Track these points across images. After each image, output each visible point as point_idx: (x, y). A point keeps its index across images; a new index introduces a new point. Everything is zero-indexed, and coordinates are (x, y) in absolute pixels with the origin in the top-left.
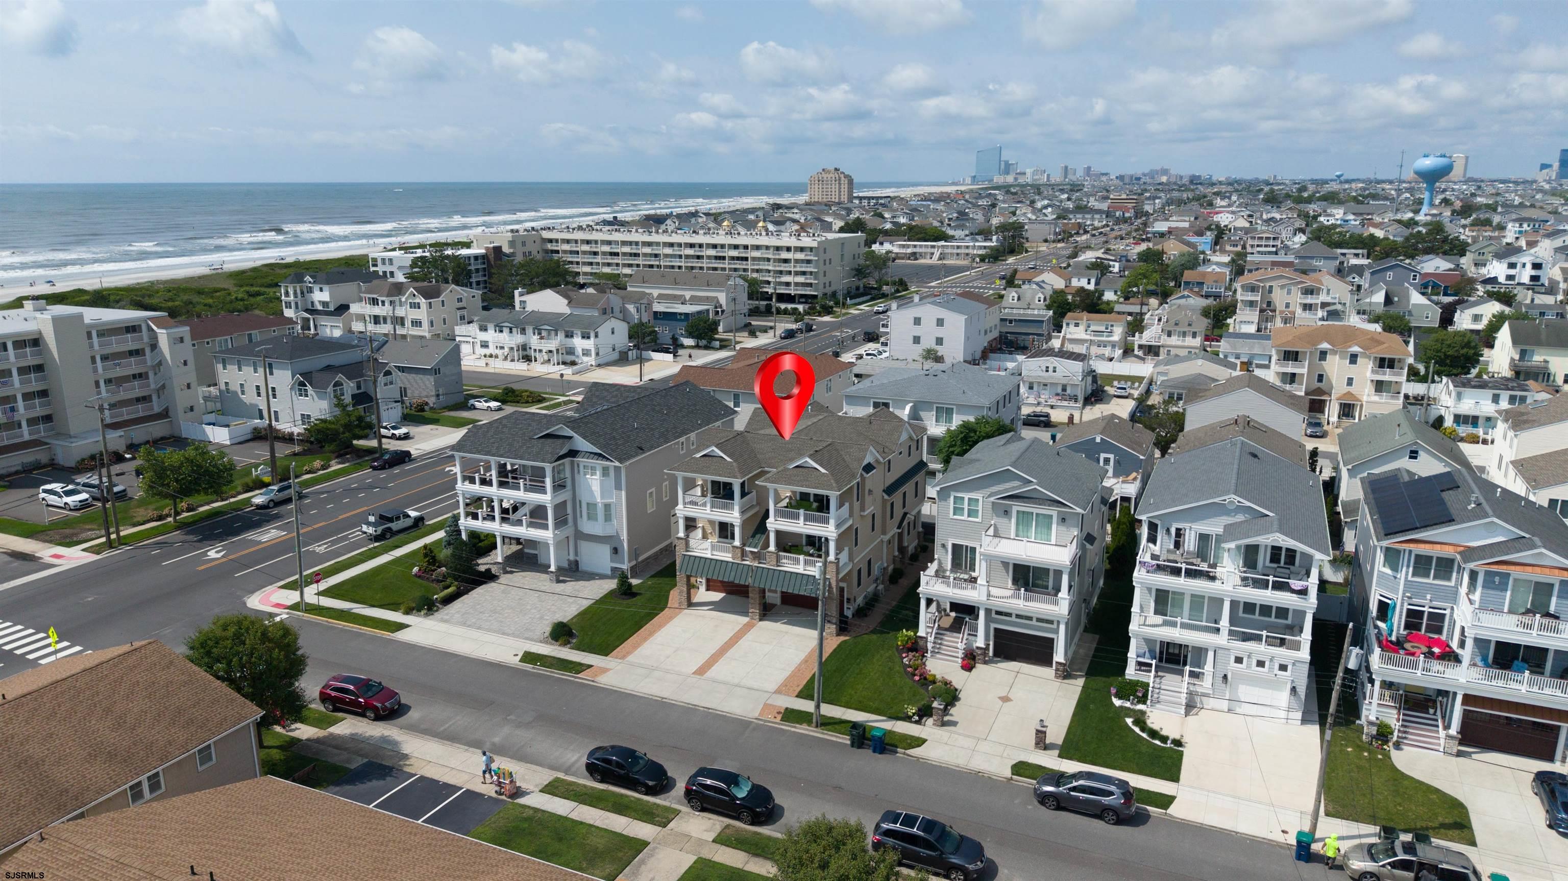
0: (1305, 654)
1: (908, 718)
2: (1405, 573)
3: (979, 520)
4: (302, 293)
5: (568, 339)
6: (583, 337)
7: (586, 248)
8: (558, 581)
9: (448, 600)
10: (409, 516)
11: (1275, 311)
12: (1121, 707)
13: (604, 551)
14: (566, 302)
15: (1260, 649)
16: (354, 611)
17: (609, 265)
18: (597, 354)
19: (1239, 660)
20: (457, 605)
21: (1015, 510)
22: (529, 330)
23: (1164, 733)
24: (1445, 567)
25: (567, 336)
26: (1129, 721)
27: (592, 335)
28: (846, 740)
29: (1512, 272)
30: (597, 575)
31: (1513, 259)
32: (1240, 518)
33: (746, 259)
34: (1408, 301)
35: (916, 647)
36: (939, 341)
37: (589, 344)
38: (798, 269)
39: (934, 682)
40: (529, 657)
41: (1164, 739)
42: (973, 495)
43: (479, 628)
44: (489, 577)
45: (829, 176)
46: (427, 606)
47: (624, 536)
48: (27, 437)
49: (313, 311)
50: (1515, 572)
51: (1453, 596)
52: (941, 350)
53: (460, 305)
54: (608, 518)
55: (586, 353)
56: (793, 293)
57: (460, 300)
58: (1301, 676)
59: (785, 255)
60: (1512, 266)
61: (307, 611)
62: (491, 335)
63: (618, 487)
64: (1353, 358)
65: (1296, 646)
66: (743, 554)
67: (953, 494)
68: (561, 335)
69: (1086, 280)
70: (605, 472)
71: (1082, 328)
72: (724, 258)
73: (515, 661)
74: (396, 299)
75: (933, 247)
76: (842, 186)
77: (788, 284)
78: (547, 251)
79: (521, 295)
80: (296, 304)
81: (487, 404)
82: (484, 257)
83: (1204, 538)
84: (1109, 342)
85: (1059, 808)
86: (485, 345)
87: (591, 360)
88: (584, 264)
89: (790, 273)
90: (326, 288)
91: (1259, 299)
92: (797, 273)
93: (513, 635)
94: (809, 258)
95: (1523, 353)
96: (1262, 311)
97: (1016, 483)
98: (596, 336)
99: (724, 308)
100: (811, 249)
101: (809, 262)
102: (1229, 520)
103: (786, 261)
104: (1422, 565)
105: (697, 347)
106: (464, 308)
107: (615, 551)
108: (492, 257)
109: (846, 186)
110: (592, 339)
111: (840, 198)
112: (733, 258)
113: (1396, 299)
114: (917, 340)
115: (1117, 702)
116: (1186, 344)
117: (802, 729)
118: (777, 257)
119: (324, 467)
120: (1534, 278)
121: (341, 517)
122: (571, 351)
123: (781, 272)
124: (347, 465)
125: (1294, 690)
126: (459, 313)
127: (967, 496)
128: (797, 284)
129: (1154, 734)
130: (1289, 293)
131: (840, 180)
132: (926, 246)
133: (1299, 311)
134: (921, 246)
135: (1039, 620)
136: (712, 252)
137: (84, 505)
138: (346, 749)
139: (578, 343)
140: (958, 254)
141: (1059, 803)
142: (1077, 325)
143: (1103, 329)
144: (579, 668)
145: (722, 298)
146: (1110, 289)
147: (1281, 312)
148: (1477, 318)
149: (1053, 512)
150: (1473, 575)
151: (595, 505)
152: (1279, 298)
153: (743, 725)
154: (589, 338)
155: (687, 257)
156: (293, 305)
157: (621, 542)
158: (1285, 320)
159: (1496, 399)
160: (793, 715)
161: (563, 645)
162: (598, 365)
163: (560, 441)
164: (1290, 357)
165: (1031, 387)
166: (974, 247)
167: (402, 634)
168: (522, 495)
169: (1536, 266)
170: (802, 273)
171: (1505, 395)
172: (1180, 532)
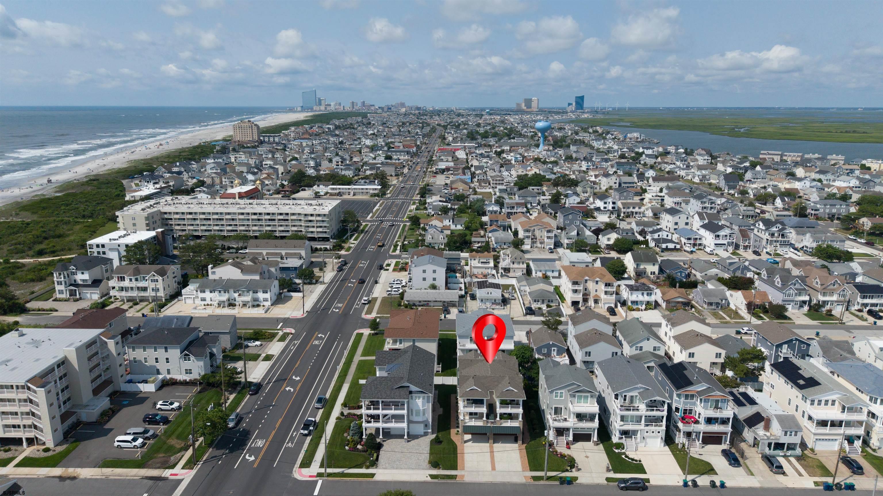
0: (664, 428)
1: (567, 471)
2: (683, 399)
3: (563, 398)
4: (68, 276)
5: (255, 294)
6: (263, 293)
8: (408, 441)
9: (376, 460)
10: (313, 421)
11: (536, 239)
13: (422, 426)
14: (239, 271)
15: (653, 428)
16: (345, 472)
18: (271, 300)
19: (647, 432)
20: (381, 460)
22: (232, 291)
23: (636, 458)
24: (692, 396)
25: (254, 292)
26: (623, 456)
27: (269, 291)
28: (558, 483)
29: (605, 205)
30: (418, 435)
31: (606, 201)
32: (642, 390)
33: (287, 220)
36: (434, 279)
37: (268, 296)
38: (318, 225)
39: (565, 456)
40: (432, 476)
41: (636, 461)
42: (561, 391)
43: (401, 469)
44: (378, 445)
45: (245, 125)
46: (374, 464)
47: (430, 420)
49: (76, 285)
50: (711, 398)
51: (695, 404)
52: (436, 283)
53: (174, 275)
54: (424, 414)
55: (266, 300)
56: (316, 236)
58: (663, 434)
59: (310, 218)
60: (605, 203)
61: (327, 476)
62: (207, 295)
63: (428, 402)
64: (597, 282)
65: (661, 426)
66: (487, 422)
68: (251, 293)
70: (424, 399)
71: (477, 261)
72: (274, 220)
73: (429, 479)
74: (138, 277)
75: (349, 189)
76: (254, 131)
77: (312, 232)
78: (164, 219)
79: (212, 268)
80: (65, 282)
81: (254, 344)
82: (155, 237)
83: (632, 397)
84: (490, 267)
85: (627, 490)
86: (203, 299)
87: (268, 304)
89: (313, 227)
91: (530, 234)
92: (317, 227)
93: (416, 469)
94: (323, 219)
95: (637, 265)
96: (532, 239)
97: (575, 386)
99: (304, 258)
100: (325, 215)
101: (323, 221)
102: (639, 391)
103: (310, 221)
104: (687, 397)
105: (306, 284)
107: (426, 425)
108: (160, 237)
109: (256, 131)
110: (269, 293)
111: (253, 137)
112: (279, 220)
114: (425, 279)
115: (617, 451)
116: (520, 267)
117: (542, 482)
118: (306, 219)
120: (613, 208)
121: (277, 427)
122: (256, 300)
123: (308, 227)
124: (235, 395)
125: (662, 438)
126: (174, 280)
127: (559, 391)
128: (318, 232)
129: (633, 460)
131: (252, 127)
132: (346, 189)
133: (546, 239)
134: (343, 189)
135: (588, 429)
139: (261, 295)
140: (363, 193)
141: (626, 488)
142: (475, 260)
143: (485, 261)
144: (453, 477)
145: (303, 253)
146: (457, 224)
147: (539, 240)
148: (609, 239)
149: (589, 394)
150: (701, 400)
151: (420, 410)
152: (537, 233)
153: (524, 485)
154: (267, 292)
155: (253, 220)
156: (63, 283)
157: (429, 422)
158: (541, 243)
159: (643, 294)
160: (535, 478)
161: (439, 468)
162: (272, 305)
163: (405, 389)
164: (575, 283)
165: (482, 301)
166: (370, 189)
167: (377, 478)
168: (392, 412)
169: (614, 203)
170: (321, 227)
171: (645, 293)
172: (625, 396)
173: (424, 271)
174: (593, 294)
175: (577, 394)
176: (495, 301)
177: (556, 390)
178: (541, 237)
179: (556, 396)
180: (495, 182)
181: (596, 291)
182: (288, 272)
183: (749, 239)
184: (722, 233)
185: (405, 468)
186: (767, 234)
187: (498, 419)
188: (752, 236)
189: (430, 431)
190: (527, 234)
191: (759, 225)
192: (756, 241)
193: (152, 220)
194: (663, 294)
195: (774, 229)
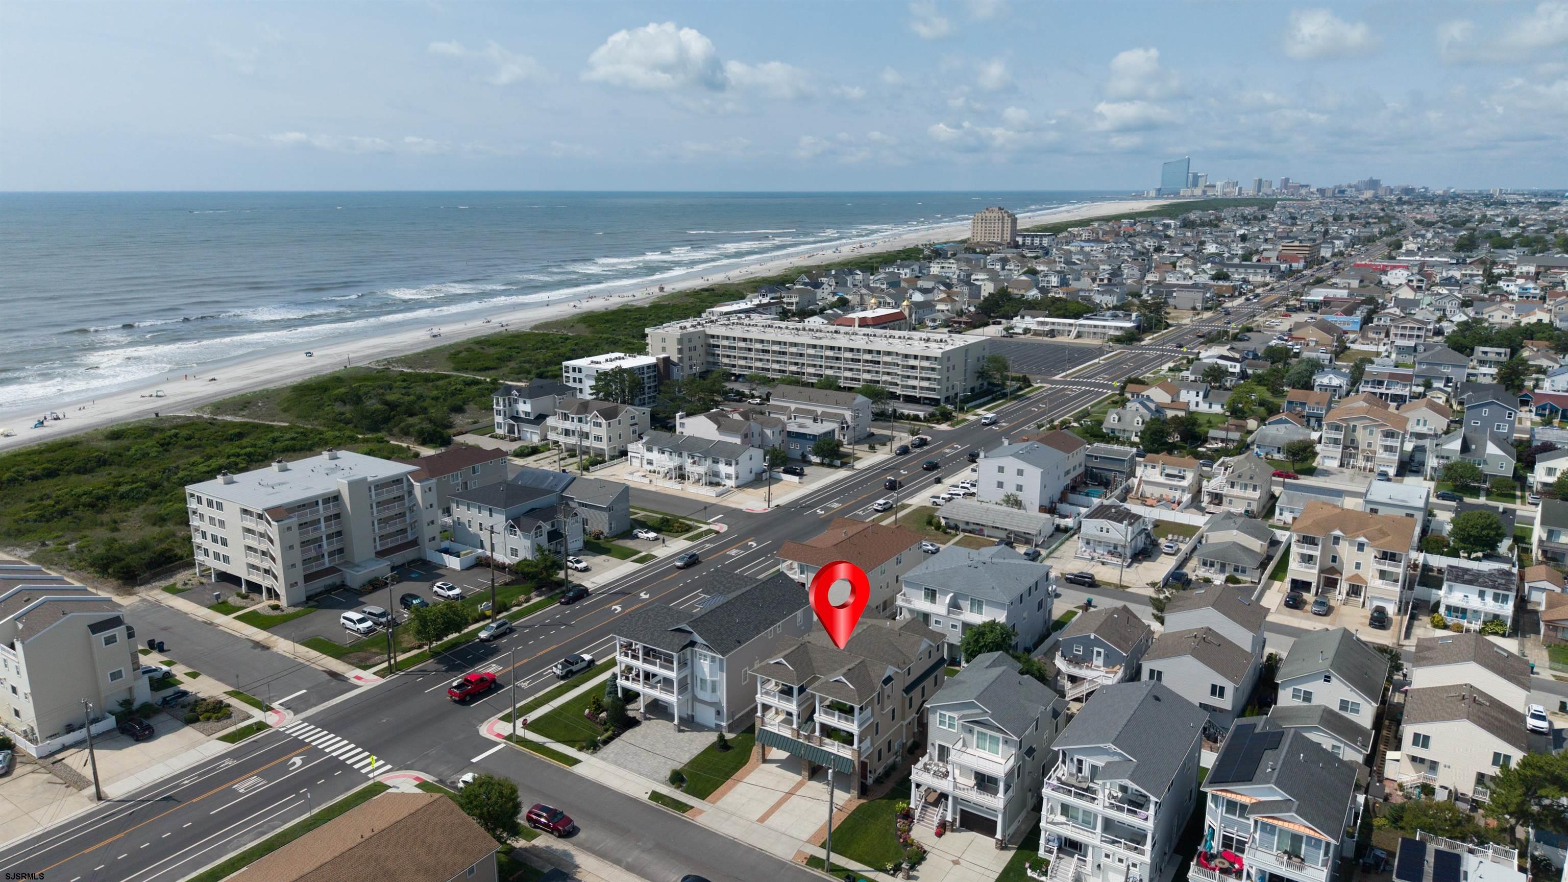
0: (1147, 858)
1: (887, 871)
2: (1223, 811)
3: (955, 731)
4: (510, 403)
5: (714, 465)
6: (726, 464)
7: (742, 344)
8: (680, 731)
9: (606, 742)
10: (583, 660)
11: (1357, 449)
12: (1031, 877)
13: (712, 711)
14: (716, 427)
15: (1121, 851)
16: (547, 745)
17: (761, 360)
18: (737, 478)
19: (1107, 856)
20: (613, 745)
21: (976, 731)
22: (685, 454)
24: (1243, 811)
25: (714, 462)
27: (734, 463)
30: (707, 727)
32: (1116, 759)
33: (879, 363)
34: (1485, 450)
35: (908, 816)
36: (1020, 488)
37: (731, 470)
38: (923, 375)
39: (912, 845)
40: (655, 796)
42: (952, 715)
43: (625, 767)
44: (633, 723)
45: (993, 215)
46: (593, 746)
47: (724, 704)
48: (327, 565)
49: (516, 418)
50: (1280, 826)
52: (1021, 496)
53: (633, 422)
54: (714, 690)
55: (728, 477)
56: (918, 395)
57: (633, 418)
58: (1145, 872)
59: (912, 362)
61: (517, 742)
62: (655, 455)
63: (721, 670)
64: (1361, 547)
65: (1142, 852)
66: (799, 735)
67: (939, 712)
68: (709, 462)
69: (1195, 393)
70: (713, 659)
71: (1158, 470)
72: (859, 361)
73: (645, 798)
74: (583, 416)
75: (1071, 325)
76: (1005, 225)
77: (914, 387)
78: (709, 345)
79: (681, 417)
80: (505, 412)
81: (647, 535)
82: (655, 366)
83: (1094, 768)
84: (1180, 486)
86: (650, 463)
87: (731, 483)
88: (740, 358)
89: (916, 378)
90: (528, 401)
91: (1342, 437)
92: (922, 379)
93: (647, 776)
94: (933, 366)
95: (1550, 533)
96: (1346, 447)
97: (976, 710)
98: (737, 464)
99: (850, 423)
100: (936, 360)
101: (933, 369)
102: (1110, 759)
103: (913, 367)
104: (1230, 807)
105: (822, 464)
106: (636, 424)
107: (718, 713)
108: (661, 366)
109: (1009, 225)
110: (733, 465)
111: (1002, 237)
112: (867, 361)
113: (1473, 447)
114: (1000, 485)
115: (1029, 873)
116: (1246, 495)
117: (818, 873)
118: (905, 363)
119: (527, 601)
121: (538, 654)
122: (716, 474)
123: (908, 377)
124: (543, 598)
126: (632, 429)
127: (948, 714)
128: (922, 388)
130: (1371, 433)
131: (1003, 219)
132: (1064, 324)
133: (1378, 450)
134: (1059, 324)
135: (987, 808)
136: (849, 355)
137: (370, 630)
138: (541, 858)
139: (723, 469)
140: (1095, 333)
142: (1153, 467)
143: (1176, 472)
144: (683, 807)
145: (848, 415)
146: (1217, 403)
147: (1363, 451)
148: (1550, 471)
149: (1000, 736)
150: (1256, 822)
151: (706, 681)
152: (1361, 436)
153: (781, 865)
154: (731, 465)
155: (827, 357)
156: (502, 413)
157: (722, 708)
158: (1368, 459)
159: (1482, 595)
160: (815, 861)
161: (679, 787)
162: (738, 487)
163: (684, 635)
164: (1308, 541)
165: (1088, 543)
166: (1110, 327)
167: (577, 769)
168: (659, 670)
170: (929, 379)
171: (1490, 593)
172: (1080, 762)
173: (1001, 469)
174: (1348, 570)
175: (977, 728)
176: (1115, 547)
177: (941, 708)
178: (1370, 445)
179: (941, 723)
181: (1358, 566)
182: (804, 441)
185: (631, 770)
189: (724, 724)
193: (687, 345)
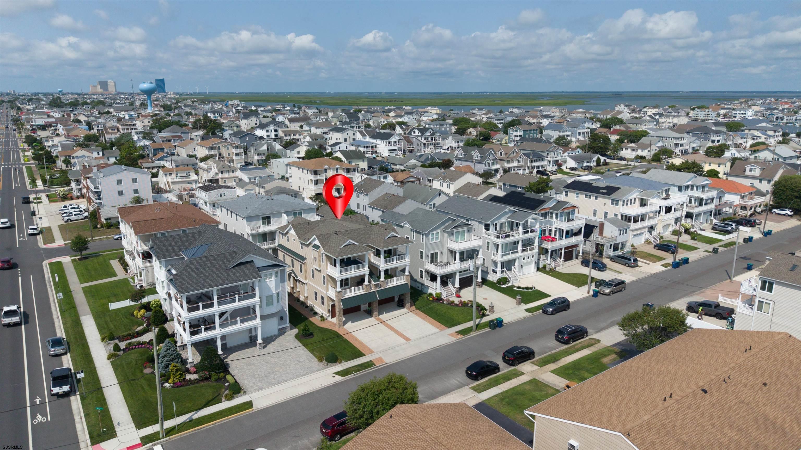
0: (536, 250)
1: (484, 315)
3: (439, 241)
11: (223, 158)
13: (277, 320)
15: (528, 253)
16: (195, 417)
19: (524, 258)
21: (455, 231)
23: (529, 286)
26: (515, 289)
28: (488, 329)
29: (268, 134)
30: (272, 337)
31: (268, 128)
32: (509, 214)
34: (275, 148)
39: (468, 304)
40: (341, 374)
41: (531, 288)
42: (437, 231)
47: (287, 308)
52: (140, 196)
54: (278, 301)
58: (536, 258)
60: (268, 131)
61: (166, 435)
64: (337, 170)
65: (533, 249)
66: (370, 287)
70: (276, 275)
93: (309, 373)
97: (450, 222)
102: (508, 216)
107: (282, 318)
115: (504, 286)
116: (230, 176)
125: (535, 262)
127: (435, 232)
129: (527, 288)
130: (228, 149)
133: (234, 157)
135: (464, 271)
143: (185, 175)
146: (112, 157)
147: (227, 158)
149: (465, 229)
150: (557, 215)
151: (273, 295)
152: (224, 151)
157: (285, 312)
160: (463, 332)
161: (341, 362)
163: (248, 265)
164: (316, 173)
168: (237, 304)
169: (276, 131)
172: (496, 224)
173: (119, 182)
175: (456, 230)
177: (432, 231)
178: (229, 155)
179: (432, 239)
180: (125, 127)
183: (412, 144)
184: (393, 139)
185: (291, 379)
186: (423, 139)
187: (382, 278)
188: (415, 140)
189: (288, 324)
190: (213, 152)
191: (415, 132)
192: (418, 145)
194: (394, 177)
195: (428, 134)
